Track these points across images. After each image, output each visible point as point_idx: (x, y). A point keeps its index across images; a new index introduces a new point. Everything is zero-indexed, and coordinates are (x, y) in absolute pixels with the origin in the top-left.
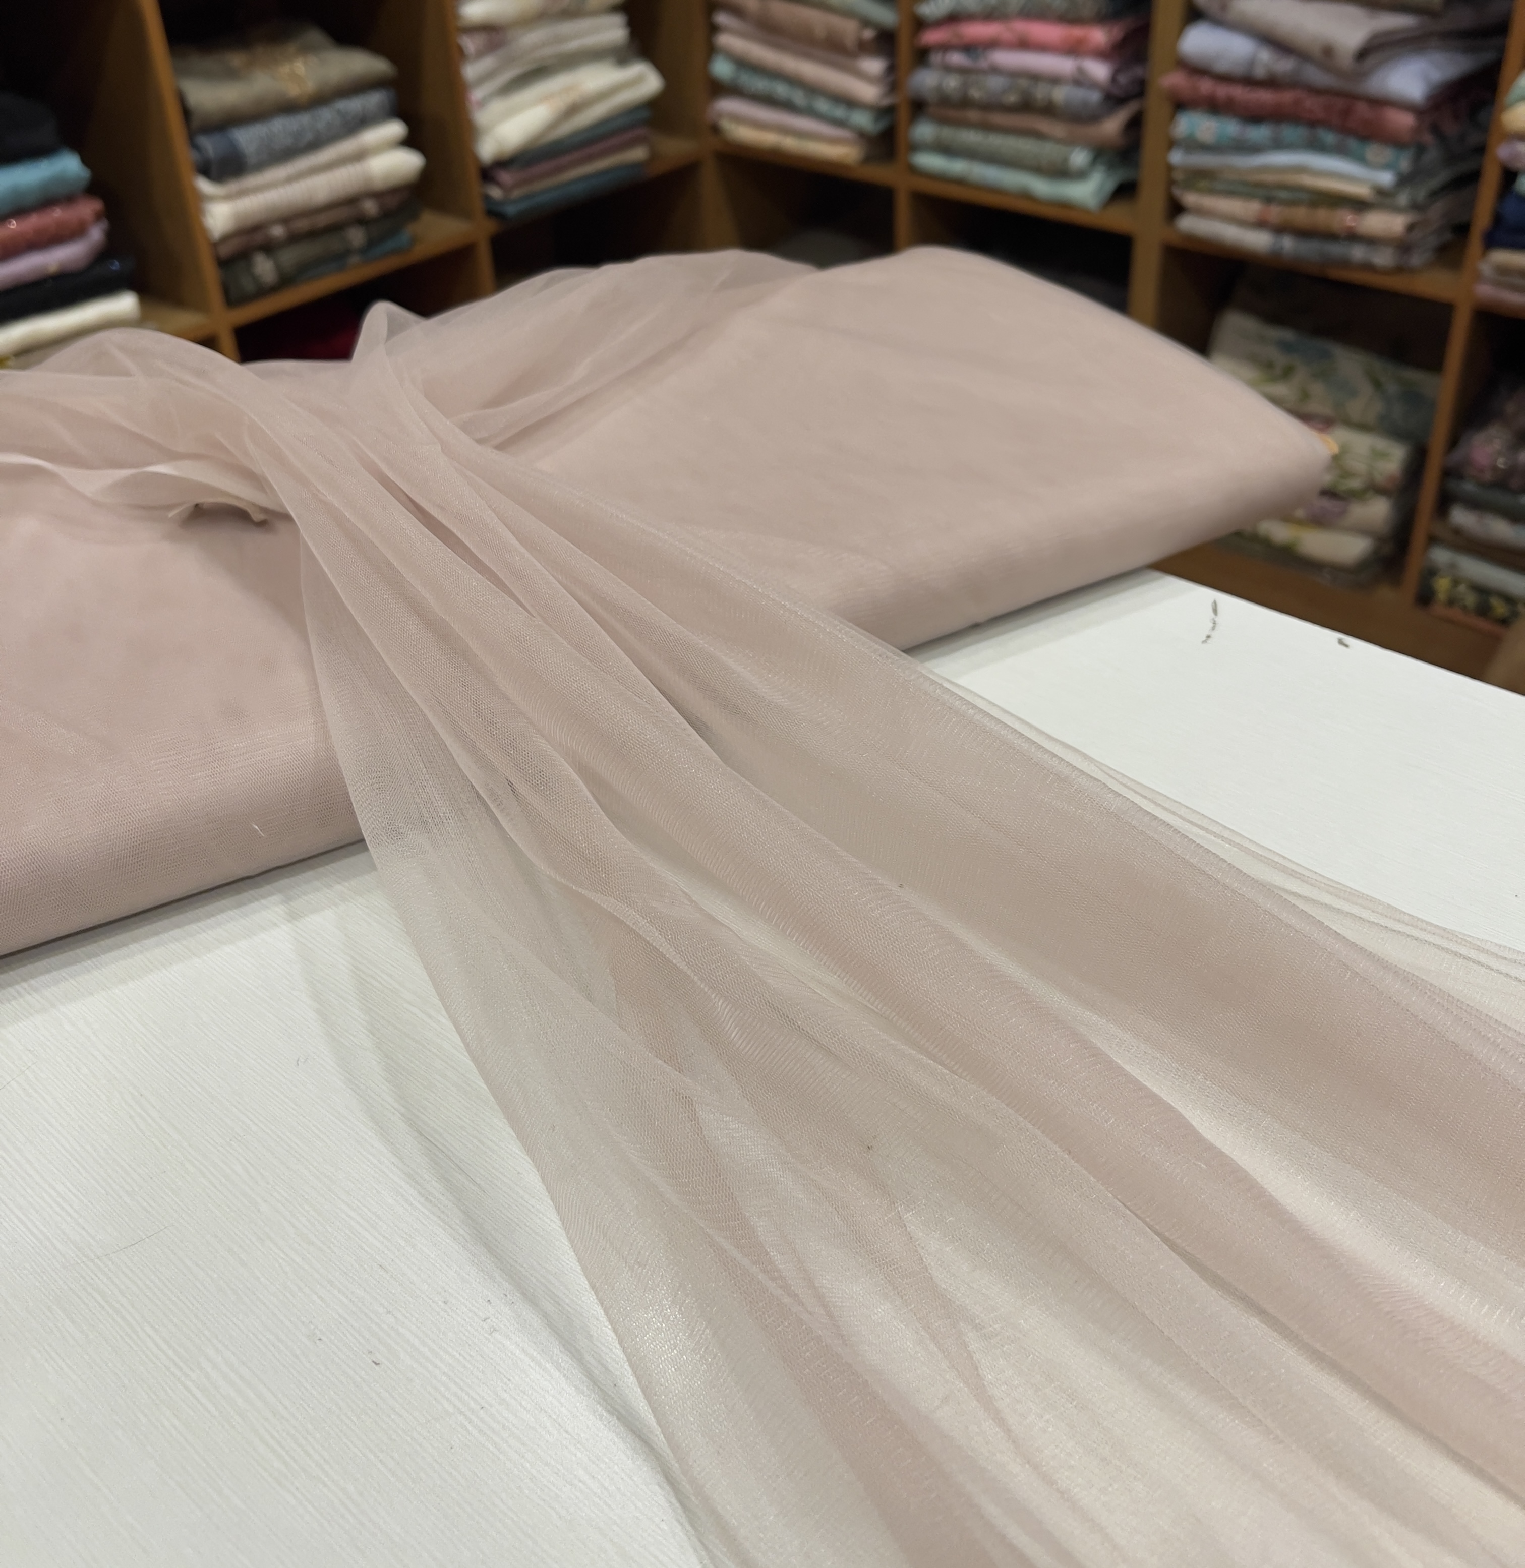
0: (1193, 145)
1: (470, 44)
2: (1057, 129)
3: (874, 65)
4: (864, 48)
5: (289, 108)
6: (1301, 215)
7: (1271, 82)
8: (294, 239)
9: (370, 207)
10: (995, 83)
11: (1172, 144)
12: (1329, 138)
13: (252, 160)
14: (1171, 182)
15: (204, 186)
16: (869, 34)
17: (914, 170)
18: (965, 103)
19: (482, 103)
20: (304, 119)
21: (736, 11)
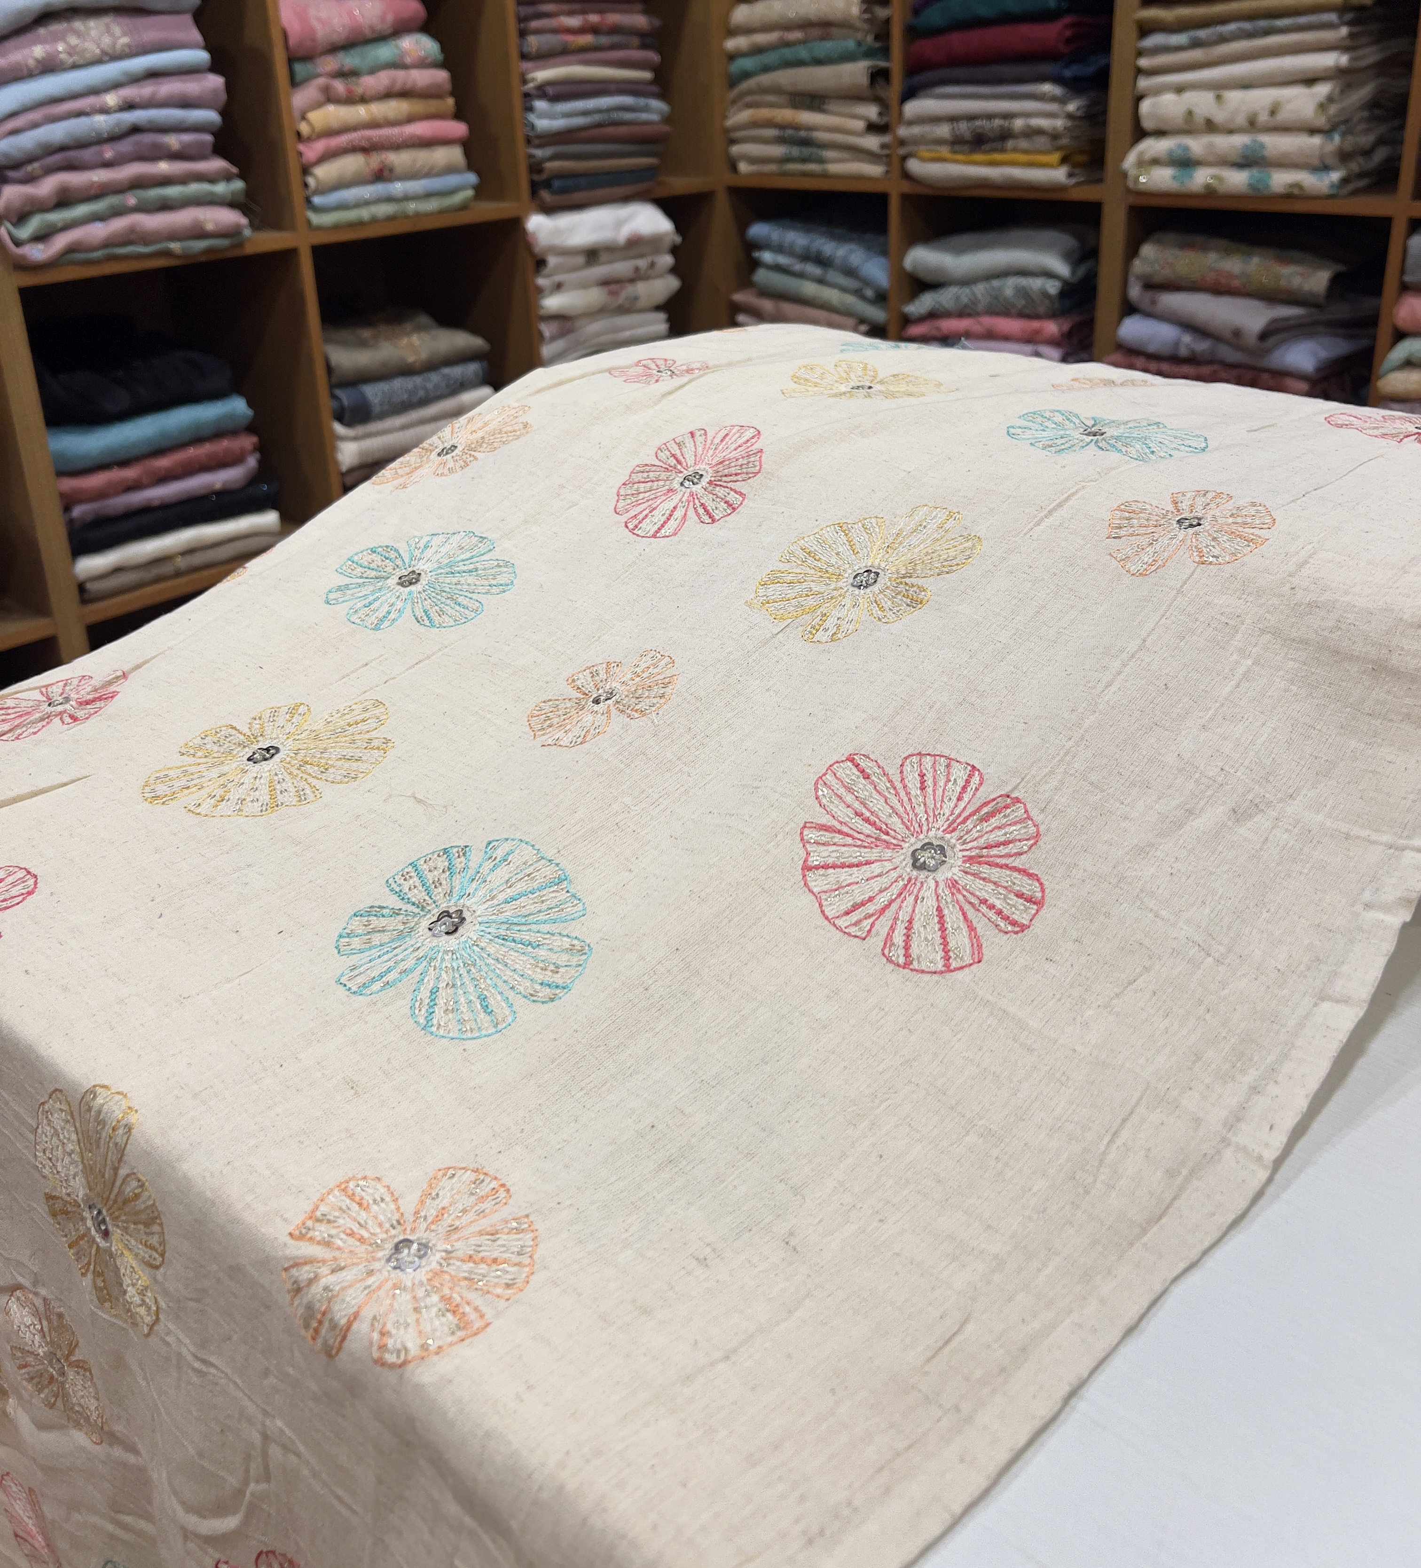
1: (547, 330)
5: (407, 371)
7: (1191, 359)
13: (377, 409)
15: (339, 429)
20: (418, 380)
21: (755, 312)
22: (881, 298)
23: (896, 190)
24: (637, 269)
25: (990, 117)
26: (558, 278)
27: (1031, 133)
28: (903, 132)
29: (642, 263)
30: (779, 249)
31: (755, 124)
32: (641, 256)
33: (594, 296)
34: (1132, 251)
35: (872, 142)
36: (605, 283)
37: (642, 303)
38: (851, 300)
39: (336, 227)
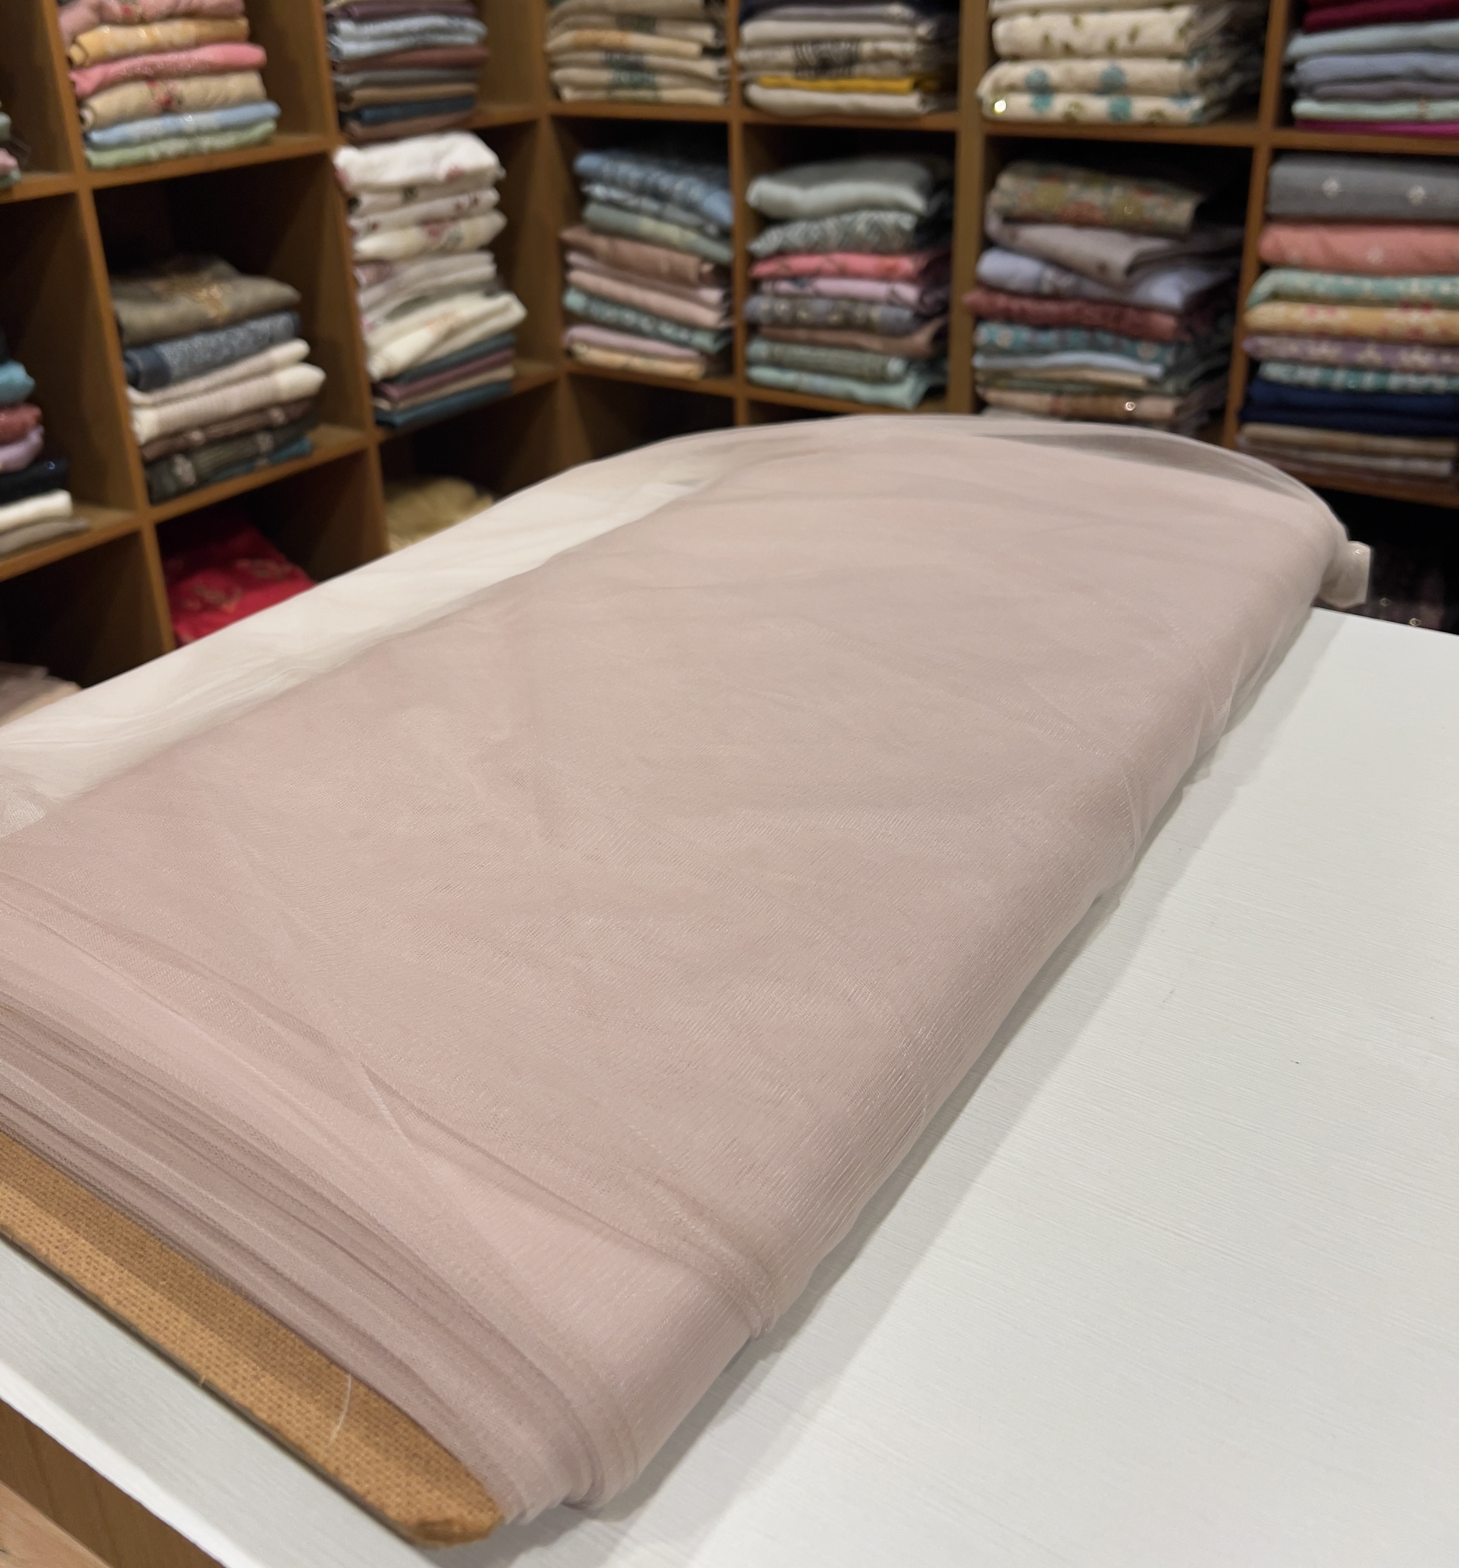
0: (992, 350)
1: (363, 275)
2: (875, 343)
3: (713, 295)
4: (703, 281)
5: (207, 327)
6: (1086, 404)
7: (1056, 296)
8: (211, 443)
9: (277, 416)
10: (820, 306)
11: (975, 350)
12: (1107, 339)
13: (176, 372)
14: (975, 383)
15: (134, 395)
16: (707, 268)
17: (751, 382)
18: (795, 323)
19: (373, 327)
20: (221, 337)
21: (587, 251)
22: (725, 235)
23: (736, 119)
24: (458, 207)
25: (836, 40)
26: (373, 218)
27: (880, 58)
28: (743, 56)
29: (464, 200)
30: (612, 182)
31: (578, 47)
32: (462, 192)
33: (414, 237)
34: (990, 183)
35: (709, 67)
36: (426, 222)
37: (467, 243)
38: (691, 237)
39: (119, 168)
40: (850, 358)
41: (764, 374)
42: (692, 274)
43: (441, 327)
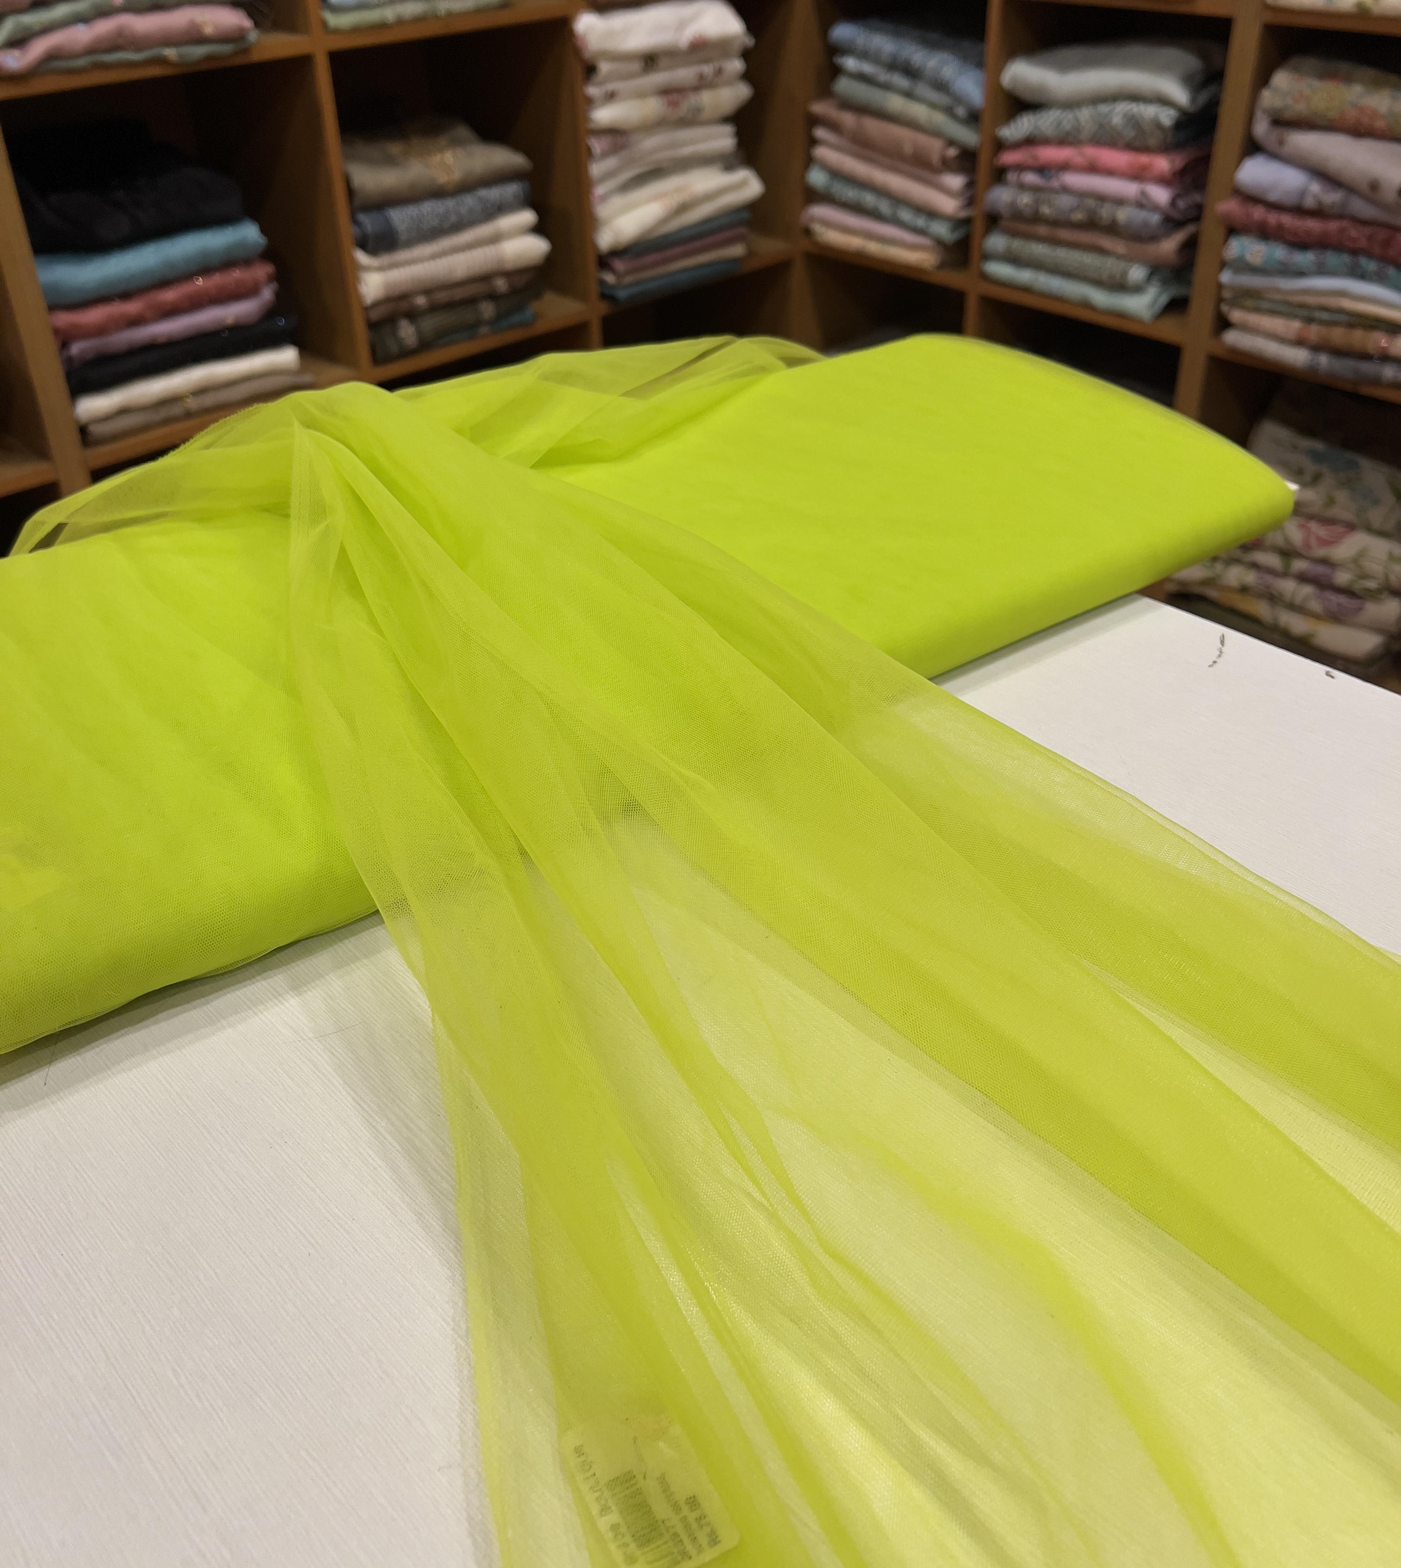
0: (1242, 266)
1: (597, 145)
2: (1119, 246)
3: (955, 181)
4: (947, 166)
5: (438, 193)
6: (1338, 335)
7: (1319, 213)
8: (434, 308)
9: (501, 284)
10: (1065, 202)
11: (1223, 265)
12: (1372, 266)
13: (403, 236)
14: (1220, 300)
15: (361, 257)
16: (952, 152)
17: (985, 277)
18: (1036, 218)
19: (604, 198)
20: (450, 203)
21: (834, 126)
22: (974, 118)
24: (701, 77)
26: (610, 87)
29: (707, 69)
30: (864, 55)
32: (706, 61)
33: (652, 107)
36: (667, 92)
37: (706, 115)
38: (939, 119)
39: (356, 30)
40: (1088, 260)
41: (999, 270)
42: (935, 159)
43: (673, 201)
